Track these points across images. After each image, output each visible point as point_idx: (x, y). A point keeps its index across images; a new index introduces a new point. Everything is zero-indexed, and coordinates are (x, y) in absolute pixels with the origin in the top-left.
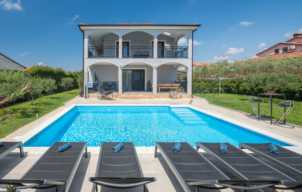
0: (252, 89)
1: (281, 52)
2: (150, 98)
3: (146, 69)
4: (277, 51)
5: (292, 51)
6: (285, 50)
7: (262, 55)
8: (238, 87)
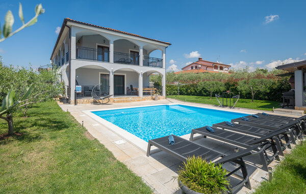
0: (196, 91)
1: (194, 68)
2: (139, 101)
3: (125, 75)
4: (192, 68)
5: (200, 68)
6: (196, 67)
7: (185, 69)
8: (187, 90)
